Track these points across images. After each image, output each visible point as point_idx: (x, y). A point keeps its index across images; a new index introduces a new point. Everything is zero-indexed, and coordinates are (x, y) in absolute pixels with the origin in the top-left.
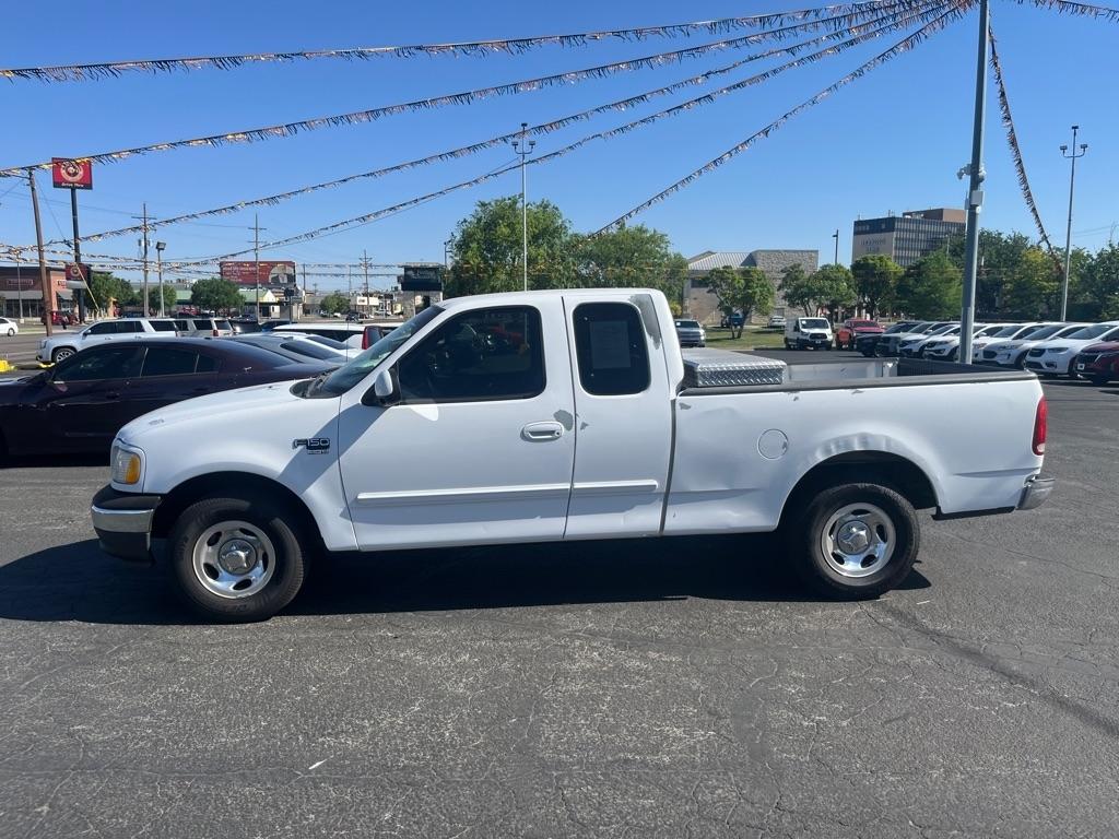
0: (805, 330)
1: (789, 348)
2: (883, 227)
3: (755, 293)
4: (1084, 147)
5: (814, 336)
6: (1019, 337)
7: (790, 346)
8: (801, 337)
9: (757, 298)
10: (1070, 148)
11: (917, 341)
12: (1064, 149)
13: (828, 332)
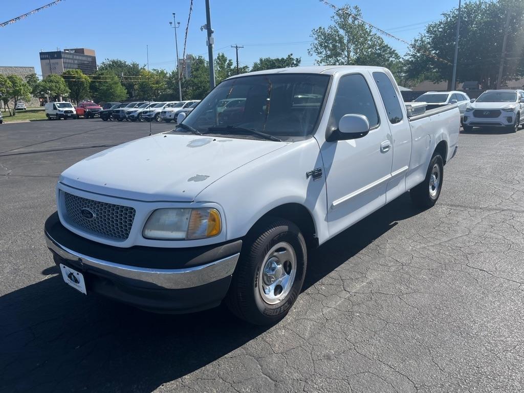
0: (60, 109)
1: (50, 119)
2: (56, 56)
3: (21, 89)
4: (179, 23)
5: (66, 112)
6: (185, 107)
7: (51, 118)
8: (59, 113)
9: (22, 92)
10: (173, 23)
11: (136, 111)
12: (171, 23)
13: (73, 109)
